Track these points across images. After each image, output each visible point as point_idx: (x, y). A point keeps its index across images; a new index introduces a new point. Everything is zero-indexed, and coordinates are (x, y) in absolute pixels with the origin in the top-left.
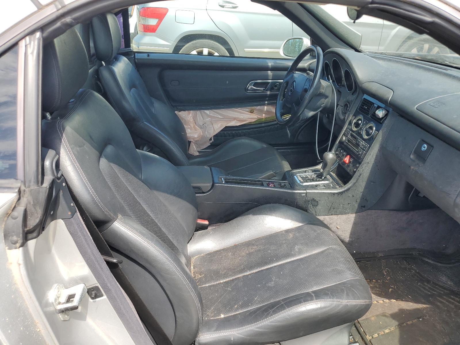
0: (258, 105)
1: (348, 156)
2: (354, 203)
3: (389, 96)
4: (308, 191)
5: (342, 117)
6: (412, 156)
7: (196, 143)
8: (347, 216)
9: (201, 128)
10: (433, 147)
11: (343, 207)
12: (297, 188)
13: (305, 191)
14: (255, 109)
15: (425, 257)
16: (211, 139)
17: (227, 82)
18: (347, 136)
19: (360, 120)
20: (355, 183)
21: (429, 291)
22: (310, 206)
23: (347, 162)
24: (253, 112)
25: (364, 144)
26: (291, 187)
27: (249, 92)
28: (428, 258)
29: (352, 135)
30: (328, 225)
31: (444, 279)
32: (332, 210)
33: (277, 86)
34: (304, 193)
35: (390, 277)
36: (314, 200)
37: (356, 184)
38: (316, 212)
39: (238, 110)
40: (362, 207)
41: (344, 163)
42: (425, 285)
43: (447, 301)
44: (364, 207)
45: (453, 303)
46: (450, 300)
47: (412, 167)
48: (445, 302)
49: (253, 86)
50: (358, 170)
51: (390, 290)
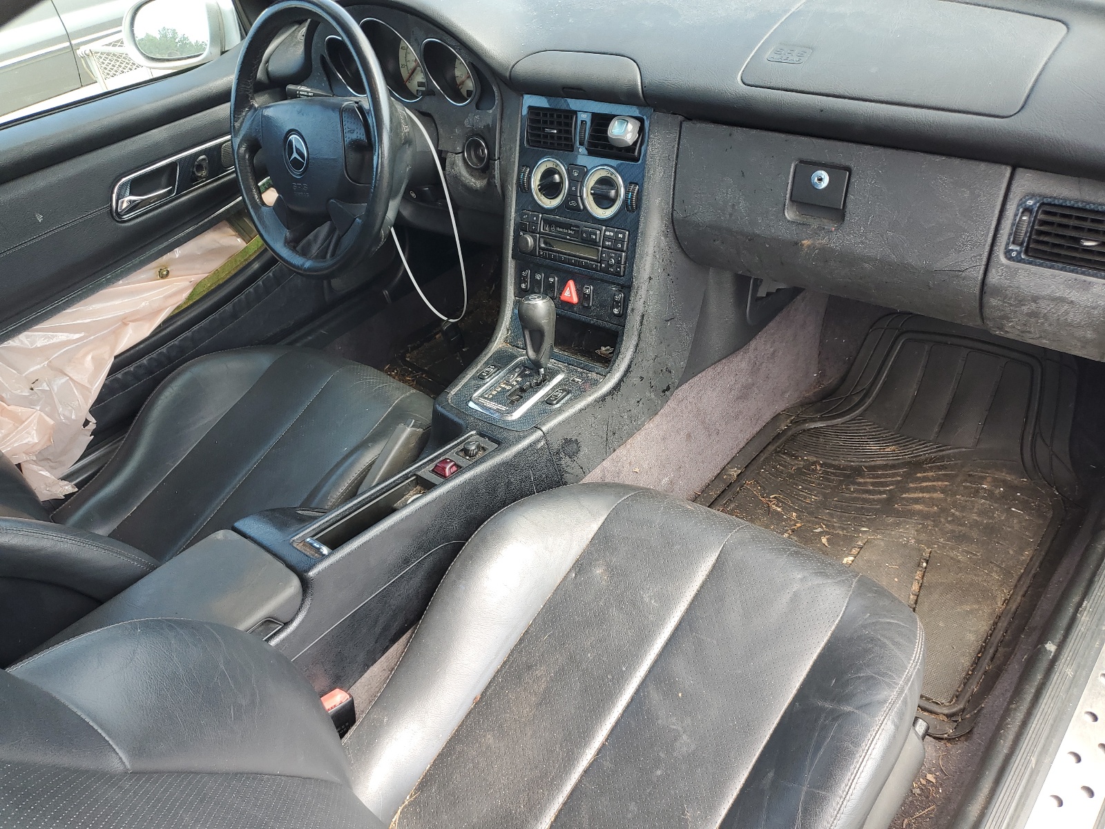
0: (170, 248)
1: (571, 283)
2: (648, 394)
3: (630, 75)
4: (545, 428)
5: (477, 183)
6: (789, 215)
7: (44, 457)
8: (643, 432)
9: (30, 403)
10: (849, 169)
11: (630, 417)
12: (511, 436)
13: (539, 434)
14: (173, 261)
15: (805, 421)
16: (86, 423)
17: (40, 218)
18: (536, 229)
19: (555, 173)
20: (637, 345)
21: (881, 493)
22: (565, 461)
23: (575, 300)
24: (168, 272)
25: (607, 233)
26: (499, 443)
27: (126, 217)
28: (813, 420)
29: (548, 223)
30: (616, 481)
31: (873, 447)
32: (613, 438)
33: (205, 164)
34: (538, 441)
35: (796, 511)
36: (568, 442)
37: (642, 345)
38: (582, 468)
39: (122, 286)
40: (664, 391)
41: (569, 305)
42: (860, 484)
43: (922, 490)
44: (668, 389)
45: (933, 489)
46: (924, 484)
47: (805, 242)
48: (921, 495)
49: (131, 194)
50: (633, 310)
51: (824, 540)
